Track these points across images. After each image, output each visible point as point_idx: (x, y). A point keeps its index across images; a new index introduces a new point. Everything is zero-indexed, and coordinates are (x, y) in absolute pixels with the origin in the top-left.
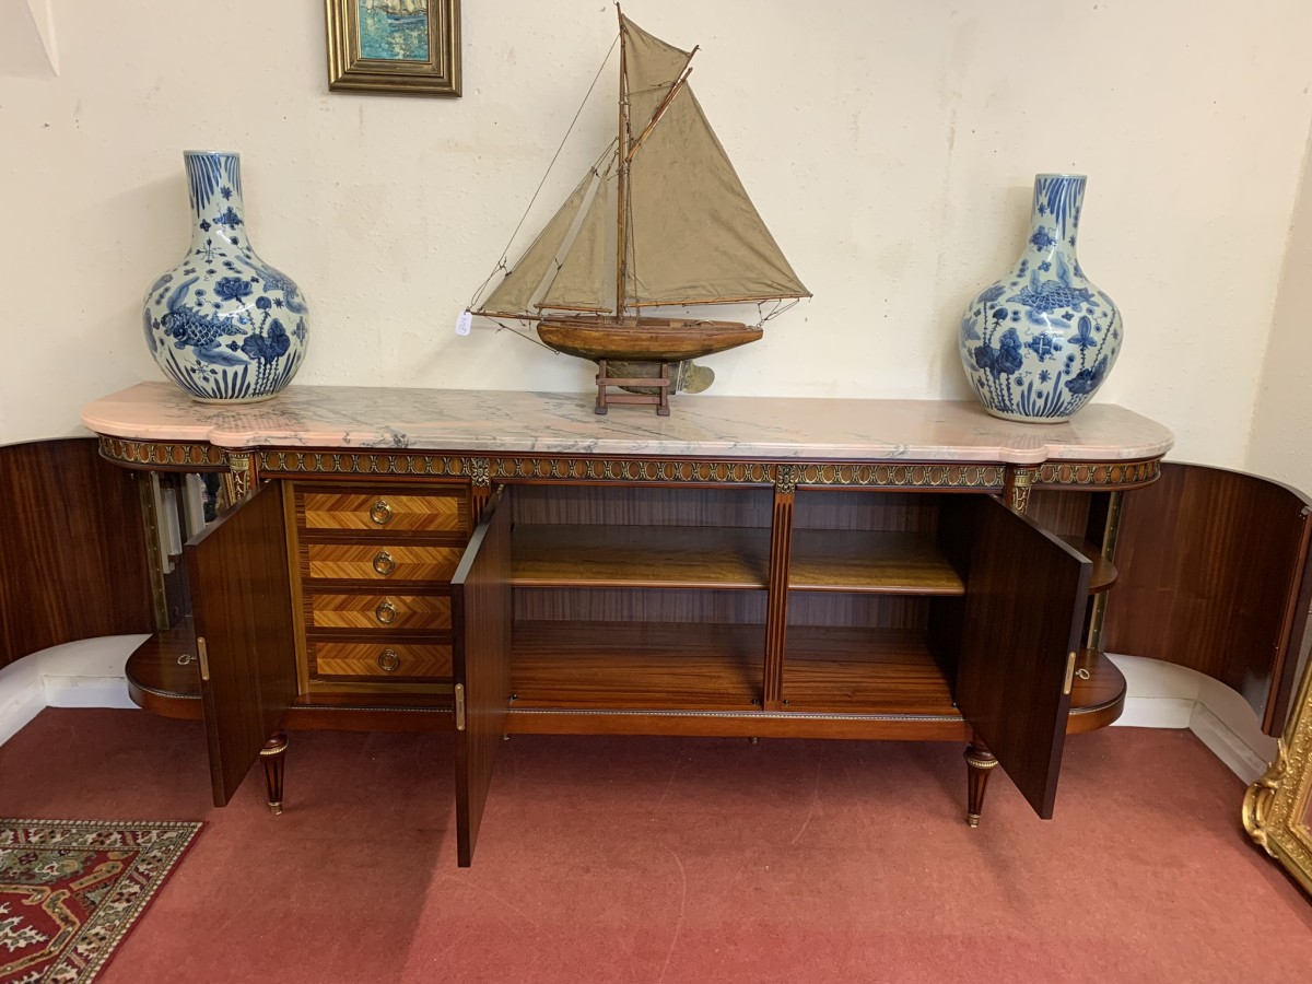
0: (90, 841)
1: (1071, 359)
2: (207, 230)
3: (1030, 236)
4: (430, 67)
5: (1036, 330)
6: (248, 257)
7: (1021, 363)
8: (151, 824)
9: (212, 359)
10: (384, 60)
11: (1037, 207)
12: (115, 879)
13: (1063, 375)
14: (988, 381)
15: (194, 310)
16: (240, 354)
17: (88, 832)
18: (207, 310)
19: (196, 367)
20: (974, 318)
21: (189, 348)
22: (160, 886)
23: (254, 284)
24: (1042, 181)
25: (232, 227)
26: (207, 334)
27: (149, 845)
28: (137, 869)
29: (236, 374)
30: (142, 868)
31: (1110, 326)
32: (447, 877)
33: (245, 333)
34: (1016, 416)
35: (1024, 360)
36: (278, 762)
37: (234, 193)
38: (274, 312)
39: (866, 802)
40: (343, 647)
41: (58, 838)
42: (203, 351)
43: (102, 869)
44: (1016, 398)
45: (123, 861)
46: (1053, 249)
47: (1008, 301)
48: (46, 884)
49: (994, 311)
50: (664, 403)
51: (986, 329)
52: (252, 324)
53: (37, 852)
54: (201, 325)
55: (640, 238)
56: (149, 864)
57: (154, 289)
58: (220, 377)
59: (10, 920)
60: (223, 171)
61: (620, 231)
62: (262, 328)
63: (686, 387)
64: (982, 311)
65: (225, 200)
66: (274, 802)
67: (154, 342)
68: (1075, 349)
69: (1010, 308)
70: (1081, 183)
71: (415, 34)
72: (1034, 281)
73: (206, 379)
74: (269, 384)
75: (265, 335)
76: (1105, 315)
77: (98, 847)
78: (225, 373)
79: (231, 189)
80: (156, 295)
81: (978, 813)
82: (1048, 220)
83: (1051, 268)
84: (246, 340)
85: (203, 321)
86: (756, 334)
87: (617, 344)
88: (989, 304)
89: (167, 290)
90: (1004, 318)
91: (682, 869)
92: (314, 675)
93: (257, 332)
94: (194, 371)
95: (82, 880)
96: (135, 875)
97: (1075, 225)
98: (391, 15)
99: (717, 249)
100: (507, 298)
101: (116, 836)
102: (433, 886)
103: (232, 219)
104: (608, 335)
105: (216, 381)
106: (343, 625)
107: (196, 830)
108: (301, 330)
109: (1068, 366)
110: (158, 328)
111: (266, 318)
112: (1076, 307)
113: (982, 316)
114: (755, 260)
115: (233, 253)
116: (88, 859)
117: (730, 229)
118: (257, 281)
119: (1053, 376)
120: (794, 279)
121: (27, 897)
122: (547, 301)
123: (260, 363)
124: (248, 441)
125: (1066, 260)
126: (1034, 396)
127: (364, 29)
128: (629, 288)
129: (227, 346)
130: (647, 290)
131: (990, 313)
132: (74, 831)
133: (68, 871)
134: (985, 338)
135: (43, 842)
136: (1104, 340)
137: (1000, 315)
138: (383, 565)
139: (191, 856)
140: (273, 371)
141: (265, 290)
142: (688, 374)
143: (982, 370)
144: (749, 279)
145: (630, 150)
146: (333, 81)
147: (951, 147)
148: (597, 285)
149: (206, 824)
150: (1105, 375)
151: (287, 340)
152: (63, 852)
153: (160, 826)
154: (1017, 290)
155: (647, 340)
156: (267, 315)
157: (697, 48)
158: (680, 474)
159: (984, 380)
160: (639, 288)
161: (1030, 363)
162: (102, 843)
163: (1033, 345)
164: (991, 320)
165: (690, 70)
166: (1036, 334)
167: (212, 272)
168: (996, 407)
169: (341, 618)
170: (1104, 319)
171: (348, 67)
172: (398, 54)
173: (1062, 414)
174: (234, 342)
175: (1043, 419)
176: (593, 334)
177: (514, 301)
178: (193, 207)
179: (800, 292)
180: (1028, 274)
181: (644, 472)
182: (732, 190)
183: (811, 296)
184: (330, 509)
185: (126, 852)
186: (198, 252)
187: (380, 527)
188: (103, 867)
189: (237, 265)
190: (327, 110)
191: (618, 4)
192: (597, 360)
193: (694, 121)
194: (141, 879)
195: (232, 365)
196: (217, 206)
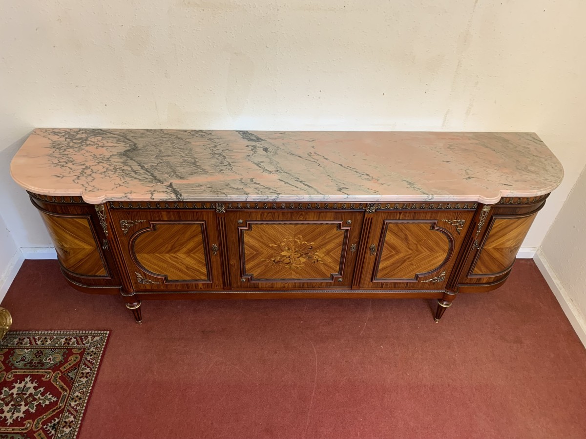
0: (63, 343)
8: (87, 332)
12: (79, 364)
17: (61, 338)
22: (98, 368)
27: (89, 344)
28: (86, 359)
30: (88, 358)
36: (138, 310)
41: (49, 342)
45: (79, 354)
48: (49, 369)
53: (42, 350)
56: (91, 356)
59: (39, 390)
66: (139, 321)
77: (67, 346)
91: (315, 351)
95: (65, 366)
96: (87, 362)
101: (73, 340)
107: (107, 336)
116: (64, 353)
121: (44, 376)
132: (55, 337)
133: (58, 360)
135: (43, 344)
139: (108, 349)
149: (111, 331)
153: (91, 334)
162: (69, 344)
185: (80, 349)
188: (72, 358)
194: (89, 364)
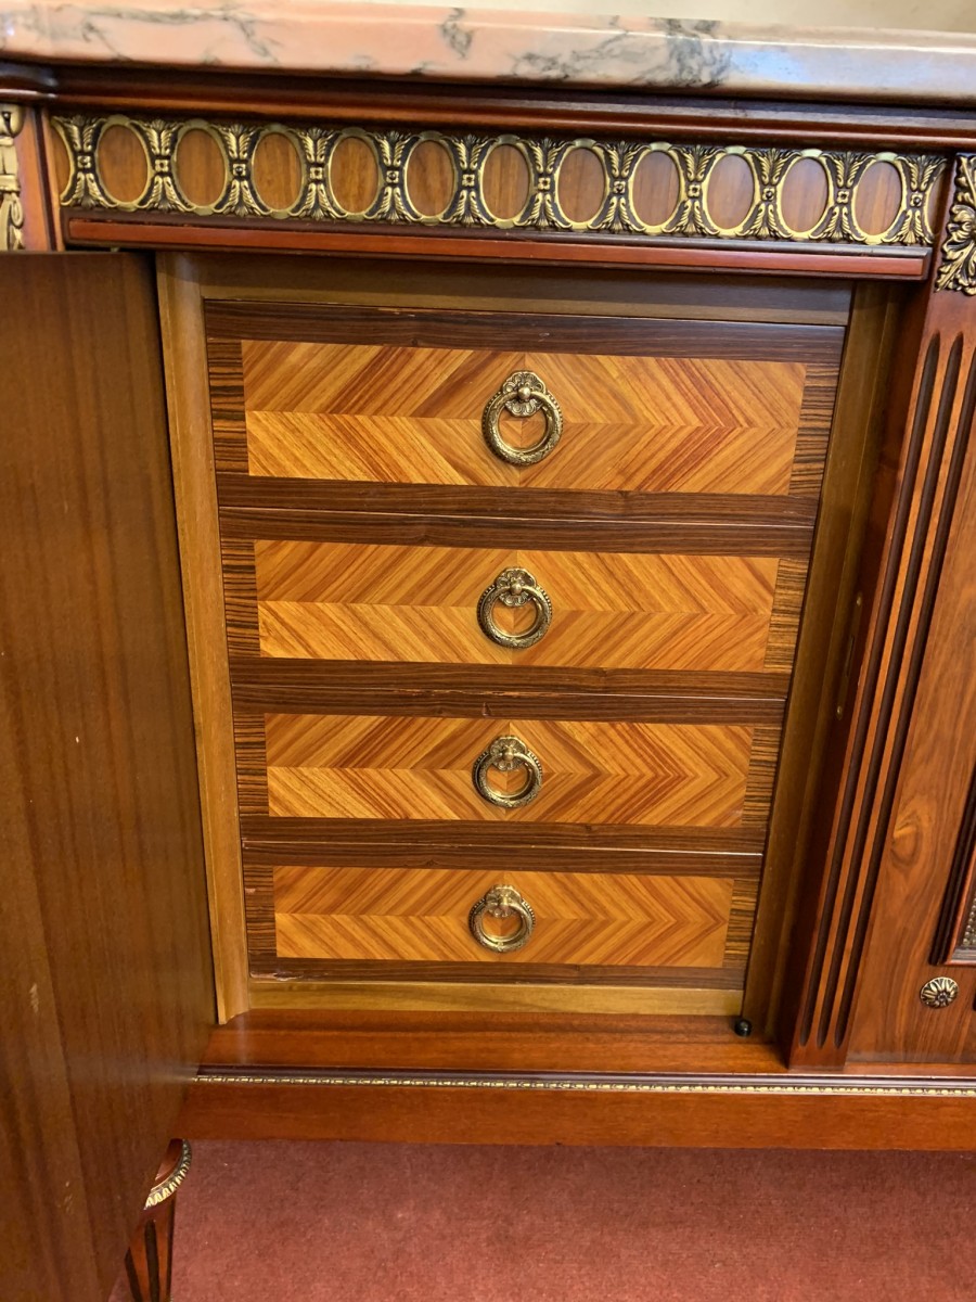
40: (360, 881)
92: (263, 960)
106: (362, 811)
138: (509, 617)
169: (360, 789)
184: (337, 406)
187: (514, 479)
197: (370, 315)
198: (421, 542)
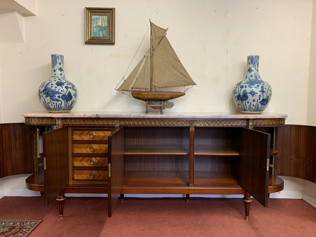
0: (11, 224)
1: (260, 96)
2: (55, 72)
3: (247, 70)
4: (108, 38)
5: (251, 89)
6: (64, 78)
7: (248, 98)
8: (28, 220)
9: (54, 100)
10: (97, 37)
11: (248, 63)
12: (17, 232)
13: (259, 100)
14: (240, 103)
15: (50, 88)
16: (60, 99)
17: (11, 222)
18: (53, 88)
19: (50, 102)
20: (236, 89)
21: (49, 97)
22: (28, 234)
23: (65, 83)
24: (249, 57)
25: (61, 71)
26: (53, 94)
27: (27, 225)
28: (23, 230)
29: (59, 104)
30: (24, 230)
31: (269, 88)
32: (106, 232)
33: (62, 94)
34: (248, 112)
35: (249, 97)
36: (63, 203)
37: (62, 64)
38: (69, 90)
39: (218, 215)
40: (81, 172)
41: (3, 224)
42: (52, 98)
43: (14, 231)
44: (248, 107)
45: (19, 229)
46: (253, 72)
47: (243, 84)
49: (240, 86)
50: (162, 111)
51: (239, 91)
52: (64, 92)
54: (52, 92)
55: (156, 72)
56: (26, 229)
57: (41, 85)
58: (55, 105)
60: (60, 59)
61: (151, 70)
62: (66, 93)
63: (167, 107)
64: (238, 87)
65: (60, 65)
66: (61, 215)
67: (40, 96)
68: (261, 93)
69: (244, 85)
70: (258, 57)
71: (105, 31)
72: (249, 79)
73: (52, 105)
74: (67, 107)
75: (67, 95)
76: (267, 86)
77: (13, 226)
78: (56, 103)
79: (61, 63)
80: (42, 86)
81: (248, 216)
82: (251, 66)
83: (253, 76)
84: (62, 96)
85: (52, 91)
86: (183, 94)
87: (151, 96)
88: (239, 85)
89: (44, 84)
90: (243, 88)
91: (169, 230)
92: (73, 179)
93: (65, 94)
94: (49, 103)
95: (8, 233)
96: (22, 232)
97: (258, 67)
98: (99, 27)
99: (173, 74)
100: (124, 86)
101: (18, 223)
102: (102, 234)
103: (61, 70)
104: (148, 94)
105: (54, 106)
106: (81, 165)
107: (40, 222)
108: (75, 95)
109: (259, 98)
110: (41, 93)
111: (67, 91)
112: (260, 84)
113: (237, 88)
114: (182, 76)
115: (60, 77)
116: (10, 228)
117: (176, 69)
118: (66, 83)
119: (256, 100)
120: (192, 81)
122: (134, 87)
123: (65, 102)
124: (61, 116)
125: (256, 75)
126: (252, 106)
127: (93, 30)
128: (153, 83)
129: (58, 97)
130: (157, 84)
131: (239, 87)
132: (8, 222)
133: (5, 231)
134: (239, 93)
136: (268, 91)
137: (242, 87)
138: (92, 149)
139: (38, 227)
140: (68, 104)
141: (67, 85)
142: (167, 104)
143: (239, 101)
144: (181, 81)
145: (153, 52)
146: (86, 41)
147: (227, 53)
148: (146, 83)
149: (42, 221)
150: (269, 100)
151: (72, 97)
152: (4, 227)
153: (30, 221)
154: (245, 81)
155: (157, 95)
156: (67, 90)
157: (168, 29)
158: (166, 123)
159: (239, 103)
160: (156, 83)
161: (250, 97)
162: (15, 225)
163: (251, 93)
164: (240, 88)
165: (166, 33)
166: (251, 90)
167: (55, 80)
168: (243, 110)
169: (81, 164)
170: (267, 87)
171: (89, 38)
172: (101, 36)
173: (259, 111)
174: (59, 96)
175: (255, 112)
176: (145, 94)
177: (126, 87)
178: (52, 67)
179: (194, 84)
180: (248, 78)
181: (157, 123)
182: (177, 60)
183: (196, 85)
184: (80, 135)
185: (20, 227)
186: (53, 77)
187: (92, 139)
188: (14, 230)
189: (61, 79)
190: (84, 48)
191: (150, 20)
192: (145, 101)
193: (167, 45)
194: (24, 233)
195: (59, 101)
196: (58, 66)
197: (82, 129)
198: (85, 144)
